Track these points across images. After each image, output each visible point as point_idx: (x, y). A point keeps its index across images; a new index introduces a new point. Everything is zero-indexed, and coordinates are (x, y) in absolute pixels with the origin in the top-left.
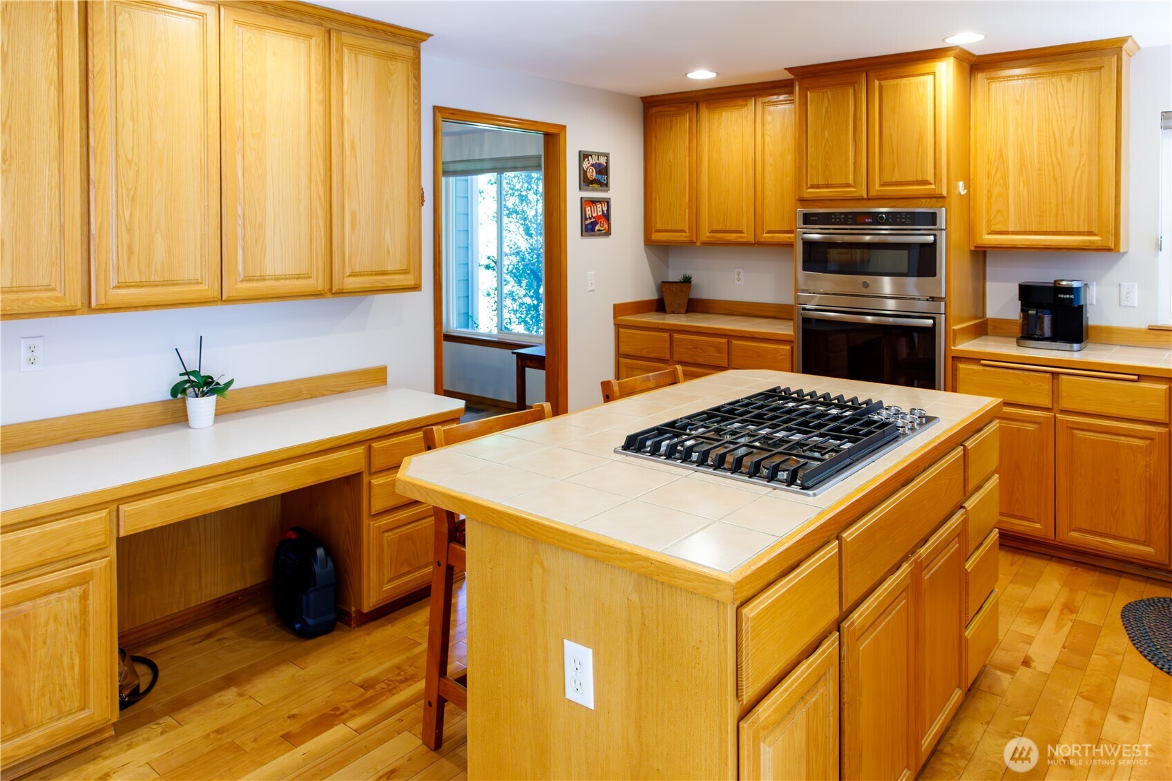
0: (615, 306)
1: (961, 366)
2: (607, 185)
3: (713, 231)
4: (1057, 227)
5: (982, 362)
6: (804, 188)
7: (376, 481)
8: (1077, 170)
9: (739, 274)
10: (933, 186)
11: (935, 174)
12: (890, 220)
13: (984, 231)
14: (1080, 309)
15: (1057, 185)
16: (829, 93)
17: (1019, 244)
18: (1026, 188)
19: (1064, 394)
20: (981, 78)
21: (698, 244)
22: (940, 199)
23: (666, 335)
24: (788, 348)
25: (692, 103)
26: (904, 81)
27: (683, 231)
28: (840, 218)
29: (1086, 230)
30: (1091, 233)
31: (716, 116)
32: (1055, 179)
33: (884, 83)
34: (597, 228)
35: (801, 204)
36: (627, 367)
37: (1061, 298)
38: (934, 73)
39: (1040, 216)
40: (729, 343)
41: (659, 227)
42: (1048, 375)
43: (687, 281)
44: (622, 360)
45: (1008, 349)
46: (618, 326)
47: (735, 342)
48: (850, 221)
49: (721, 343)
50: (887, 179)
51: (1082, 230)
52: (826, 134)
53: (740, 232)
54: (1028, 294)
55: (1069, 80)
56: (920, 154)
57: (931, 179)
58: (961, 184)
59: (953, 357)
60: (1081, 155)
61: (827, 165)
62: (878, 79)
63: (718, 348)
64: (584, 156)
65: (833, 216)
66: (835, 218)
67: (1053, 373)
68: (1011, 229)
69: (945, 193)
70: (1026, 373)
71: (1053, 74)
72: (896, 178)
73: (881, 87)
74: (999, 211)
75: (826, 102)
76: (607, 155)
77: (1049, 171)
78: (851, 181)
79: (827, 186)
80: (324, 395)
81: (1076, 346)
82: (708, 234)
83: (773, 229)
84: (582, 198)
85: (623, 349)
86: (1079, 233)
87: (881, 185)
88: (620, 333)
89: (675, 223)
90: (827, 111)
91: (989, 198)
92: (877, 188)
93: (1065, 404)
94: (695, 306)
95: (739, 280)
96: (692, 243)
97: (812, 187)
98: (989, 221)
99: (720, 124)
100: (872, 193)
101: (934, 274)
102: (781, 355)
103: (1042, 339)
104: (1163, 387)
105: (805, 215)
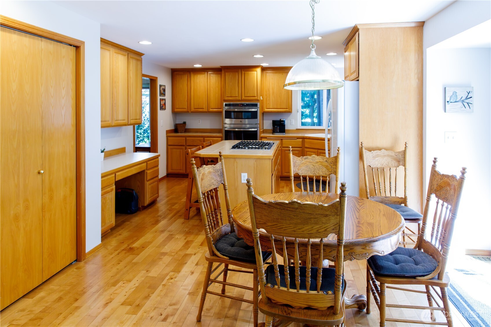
0: (166, 131)
1: (263, 139)
2: (165, 95)
3: (195, 109)
5: (267, 138)
6: (225, 97)
7: (148, 172)
8: (284, 95)
9: (199, 121)
10: (256, 98)
11: (257, 95)
12: (247, 105)
13: (265, 108)
14: (284, 125)
15: (280, 98)
16: (232, 74)
17: (273, 111)
18: (274, 98)
20: (264, 72)
21: (190, 112)
22: (258, 101)
23: (184, 138)
25: (188, 72)
26: (250, 72)
27: (185, 108)
28: (235, 105)
30: (287, 109)
31: (196, 76)
32: (280, 96)
33: (245, 72)
34: (163, 107)
35: (225, 101)
36: (170, 149)
37: (282, 123)
38: (257, 71)
40: (204, 139)
41: (177, 107)
42: (280, 140)
43: (185, 123)
44: (169, 147)
45: (271, 135)
46: (167, 137)
47: (205, 138)
48: (237, 106)
49: (201, 139)
50: (246, 95)
52: (231, 84)
53: (203, 109)
54: (274, 123)
55: (282, 74)
56: (254, 90)
57: (256, 96)
58: (261, 97)
59: (261, 138)
60: (285, 91)
61: (231, 91)
62: (244, 71)
63: (201, 141)
64: (160, 86)
66: (233, 105)
67: (281, 139)
68: (271, 108)
69: (259, 99)
71: (279, 73)
72: (248, 95)
73: (244, 73)
74: (268, 103)
75: (231, 76)
76: (165, 86)
77: (279, 94)
78: (237, 96)
79: (231, 97)
80: (115, 155)
81: (284, 133)
82: (193, 109)
83: (213, 108)
84: (160, 99)
85: (169, 144)
86: (284, 109)
87: (244, 97)
88: (168, 139)
89: (183, 105)
90: (231, 78)
91: (266, 100)
92: (243, 98)
93: (284, 146)
94: (187, 131)
95: (199, 122)
96: (188, 112)
97: (227, 97)
98: (266, 106)
99: (197, 78)
100: (242, 99)
101: (257, 118)
103: (277, 132)
104: (301, 140)
105: (225, 104)
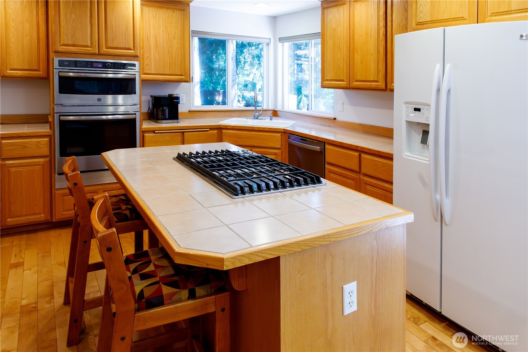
1: (146, 135)
4: (170, 72)
5: (156, 132)
6: (59, 46)
8: (177, 49)
10: (133, 51)
11: (134, 46)
12: (112, 66)
14: (178, 106)
15: (170, 55)
17: (156, 79)
18: (158, 55)
19: (186, 140)
22: (136, 58)
24: (47, 139)
28: (83, 64)
29: (180, 74)
35: (55, 54)
37: (173, 102)
39: (164, 67)
48: (89, 66)
50: (110, 45)
51: (179, 74)
56: (127, 35)
57: (132, 47)
59: (142, 131)
60: (178, 44)
61: (74, 34)
65: (79, 63)
66: (80, 64)
68: (152, 72)
69: (138, 55)
70: (172, 134)
72: (114, 45)
77: (167, 49)
78: (89, 44)
79: (74, 46)
81: (179, 121)
86: (177, 75)
87: (106, 48)
92: (104, 50)
97: (64, 45)
100: (102, 52)
101: (135, 93)
102: (42, 144)
103: (165, 119)
104: (216, 132)
105: (59, 61)
